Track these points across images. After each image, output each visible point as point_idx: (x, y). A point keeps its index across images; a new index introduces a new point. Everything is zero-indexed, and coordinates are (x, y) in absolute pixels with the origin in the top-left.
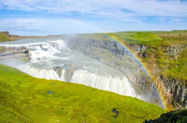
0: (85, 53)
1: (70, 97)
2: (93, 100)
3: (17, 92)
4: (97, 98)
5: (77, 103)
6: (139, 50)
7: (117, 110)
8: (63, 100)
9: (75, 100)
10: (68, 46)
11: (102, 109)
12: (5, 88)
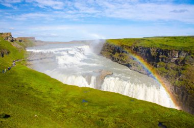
0: (113, 59)
1: (108, 107)
2: (134, 112)
3: (50, 100)
4: (138, 110)
5: (117, 114)
6: (177, 57)
7: (163, 124)
8: (101, 111)
9: (114, 111)
10: (94, 52)
11: (147, 122)
12: (37, 94)
